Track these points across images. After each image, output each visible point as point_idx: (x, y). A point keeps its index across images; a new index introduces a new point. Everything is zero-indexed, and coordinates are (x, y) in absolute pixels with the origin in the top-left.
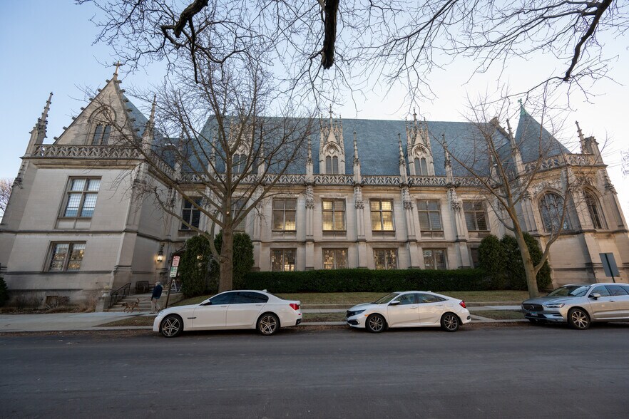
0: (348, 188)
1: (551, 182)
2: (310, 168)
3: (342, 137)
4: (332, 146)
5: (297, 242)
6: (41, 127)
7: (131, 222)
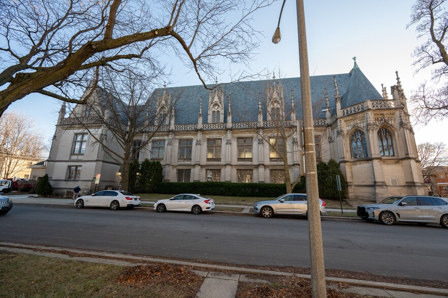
0: (223, 131)
1: (358, 122)
2: (200, 120)
3: (222, 98)
4: (216, 105)
7: (99, 156)
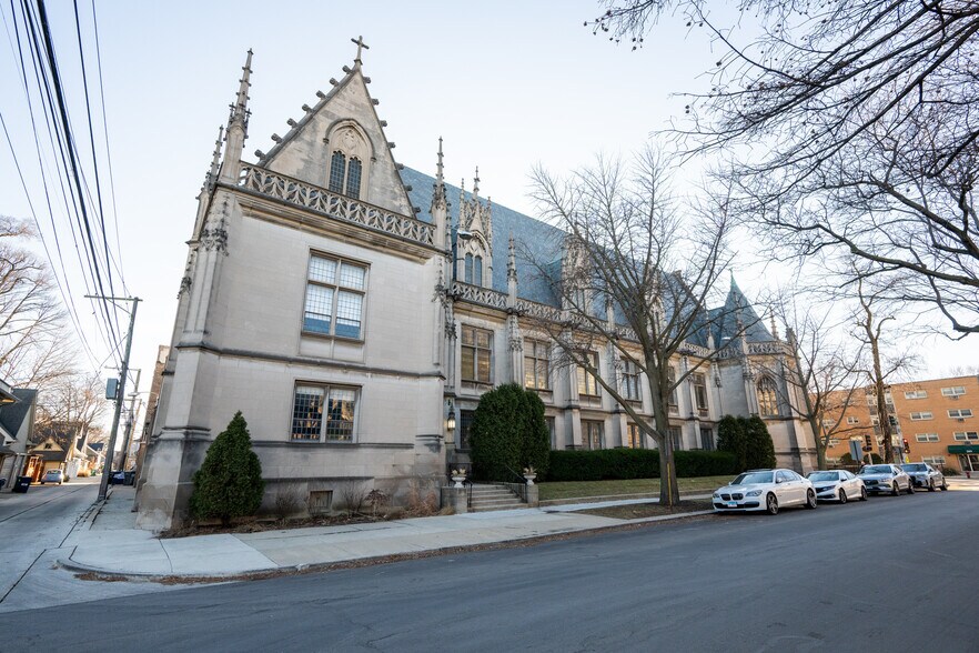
0: (603, 339)
5: (555, 408)
6: (239, 119)
